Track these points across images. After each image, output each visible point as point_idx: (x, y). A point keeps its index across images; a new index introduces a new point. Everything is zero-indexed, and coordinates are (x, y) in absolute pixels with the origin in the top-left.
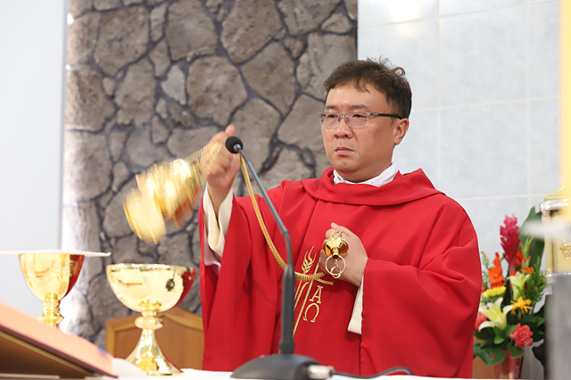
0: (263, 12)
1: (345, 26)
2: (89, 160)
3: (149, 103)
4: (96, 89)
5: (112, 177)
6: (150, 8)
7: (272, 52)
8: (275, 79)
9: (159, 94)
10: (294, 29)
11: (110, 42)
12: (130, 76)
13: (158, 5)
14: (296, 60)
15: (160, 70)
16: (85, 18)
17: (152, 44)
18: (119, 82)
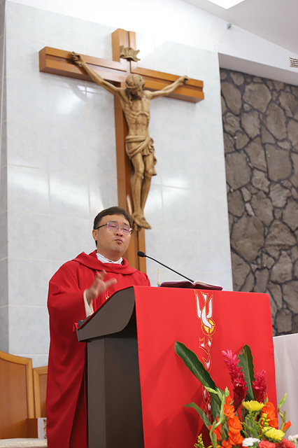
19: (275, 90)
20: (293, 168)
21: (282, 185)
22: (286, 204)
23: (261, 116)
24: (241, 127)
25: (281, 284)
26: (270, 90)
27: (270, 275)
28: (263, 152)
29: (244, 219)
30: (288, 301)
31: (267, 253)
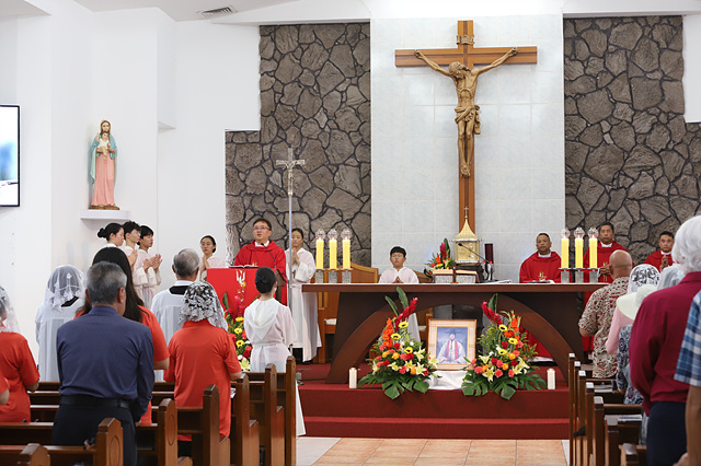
0: (319, 153)
1: (356, 164)
2: (232, 208)
3: (264, 186)
4: (235, 177)
5: (245, 215)
6: (263, 145)
7: (322, 169)
8: (324, 181)
9: (268, 182)
10: (332, 162)
11: (242, 158)
12: (253, 173)
13: (266, 144)
14: (334, 175)
15: (269, 172)
16: (229, 146)
17: (263, 161)
18: (247, 175)
19: (648, 25)
20: (663, 95)
21: (648, 113)
22: (652, 129)
23: (629, 53)
24: (605, 67)
25: (639, 201)
26: (642, 27)
27: (627, 193)
28: (627, 87)
29: (601, 148)
30: (646, 215)
31: (625, 175)
